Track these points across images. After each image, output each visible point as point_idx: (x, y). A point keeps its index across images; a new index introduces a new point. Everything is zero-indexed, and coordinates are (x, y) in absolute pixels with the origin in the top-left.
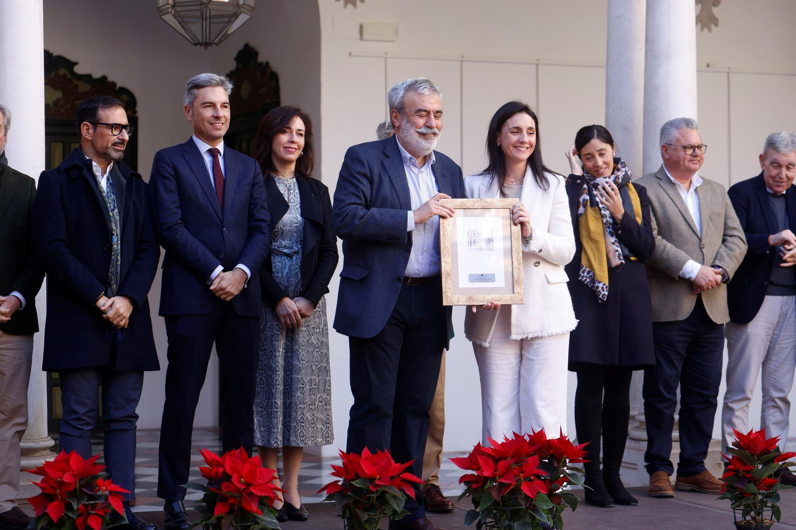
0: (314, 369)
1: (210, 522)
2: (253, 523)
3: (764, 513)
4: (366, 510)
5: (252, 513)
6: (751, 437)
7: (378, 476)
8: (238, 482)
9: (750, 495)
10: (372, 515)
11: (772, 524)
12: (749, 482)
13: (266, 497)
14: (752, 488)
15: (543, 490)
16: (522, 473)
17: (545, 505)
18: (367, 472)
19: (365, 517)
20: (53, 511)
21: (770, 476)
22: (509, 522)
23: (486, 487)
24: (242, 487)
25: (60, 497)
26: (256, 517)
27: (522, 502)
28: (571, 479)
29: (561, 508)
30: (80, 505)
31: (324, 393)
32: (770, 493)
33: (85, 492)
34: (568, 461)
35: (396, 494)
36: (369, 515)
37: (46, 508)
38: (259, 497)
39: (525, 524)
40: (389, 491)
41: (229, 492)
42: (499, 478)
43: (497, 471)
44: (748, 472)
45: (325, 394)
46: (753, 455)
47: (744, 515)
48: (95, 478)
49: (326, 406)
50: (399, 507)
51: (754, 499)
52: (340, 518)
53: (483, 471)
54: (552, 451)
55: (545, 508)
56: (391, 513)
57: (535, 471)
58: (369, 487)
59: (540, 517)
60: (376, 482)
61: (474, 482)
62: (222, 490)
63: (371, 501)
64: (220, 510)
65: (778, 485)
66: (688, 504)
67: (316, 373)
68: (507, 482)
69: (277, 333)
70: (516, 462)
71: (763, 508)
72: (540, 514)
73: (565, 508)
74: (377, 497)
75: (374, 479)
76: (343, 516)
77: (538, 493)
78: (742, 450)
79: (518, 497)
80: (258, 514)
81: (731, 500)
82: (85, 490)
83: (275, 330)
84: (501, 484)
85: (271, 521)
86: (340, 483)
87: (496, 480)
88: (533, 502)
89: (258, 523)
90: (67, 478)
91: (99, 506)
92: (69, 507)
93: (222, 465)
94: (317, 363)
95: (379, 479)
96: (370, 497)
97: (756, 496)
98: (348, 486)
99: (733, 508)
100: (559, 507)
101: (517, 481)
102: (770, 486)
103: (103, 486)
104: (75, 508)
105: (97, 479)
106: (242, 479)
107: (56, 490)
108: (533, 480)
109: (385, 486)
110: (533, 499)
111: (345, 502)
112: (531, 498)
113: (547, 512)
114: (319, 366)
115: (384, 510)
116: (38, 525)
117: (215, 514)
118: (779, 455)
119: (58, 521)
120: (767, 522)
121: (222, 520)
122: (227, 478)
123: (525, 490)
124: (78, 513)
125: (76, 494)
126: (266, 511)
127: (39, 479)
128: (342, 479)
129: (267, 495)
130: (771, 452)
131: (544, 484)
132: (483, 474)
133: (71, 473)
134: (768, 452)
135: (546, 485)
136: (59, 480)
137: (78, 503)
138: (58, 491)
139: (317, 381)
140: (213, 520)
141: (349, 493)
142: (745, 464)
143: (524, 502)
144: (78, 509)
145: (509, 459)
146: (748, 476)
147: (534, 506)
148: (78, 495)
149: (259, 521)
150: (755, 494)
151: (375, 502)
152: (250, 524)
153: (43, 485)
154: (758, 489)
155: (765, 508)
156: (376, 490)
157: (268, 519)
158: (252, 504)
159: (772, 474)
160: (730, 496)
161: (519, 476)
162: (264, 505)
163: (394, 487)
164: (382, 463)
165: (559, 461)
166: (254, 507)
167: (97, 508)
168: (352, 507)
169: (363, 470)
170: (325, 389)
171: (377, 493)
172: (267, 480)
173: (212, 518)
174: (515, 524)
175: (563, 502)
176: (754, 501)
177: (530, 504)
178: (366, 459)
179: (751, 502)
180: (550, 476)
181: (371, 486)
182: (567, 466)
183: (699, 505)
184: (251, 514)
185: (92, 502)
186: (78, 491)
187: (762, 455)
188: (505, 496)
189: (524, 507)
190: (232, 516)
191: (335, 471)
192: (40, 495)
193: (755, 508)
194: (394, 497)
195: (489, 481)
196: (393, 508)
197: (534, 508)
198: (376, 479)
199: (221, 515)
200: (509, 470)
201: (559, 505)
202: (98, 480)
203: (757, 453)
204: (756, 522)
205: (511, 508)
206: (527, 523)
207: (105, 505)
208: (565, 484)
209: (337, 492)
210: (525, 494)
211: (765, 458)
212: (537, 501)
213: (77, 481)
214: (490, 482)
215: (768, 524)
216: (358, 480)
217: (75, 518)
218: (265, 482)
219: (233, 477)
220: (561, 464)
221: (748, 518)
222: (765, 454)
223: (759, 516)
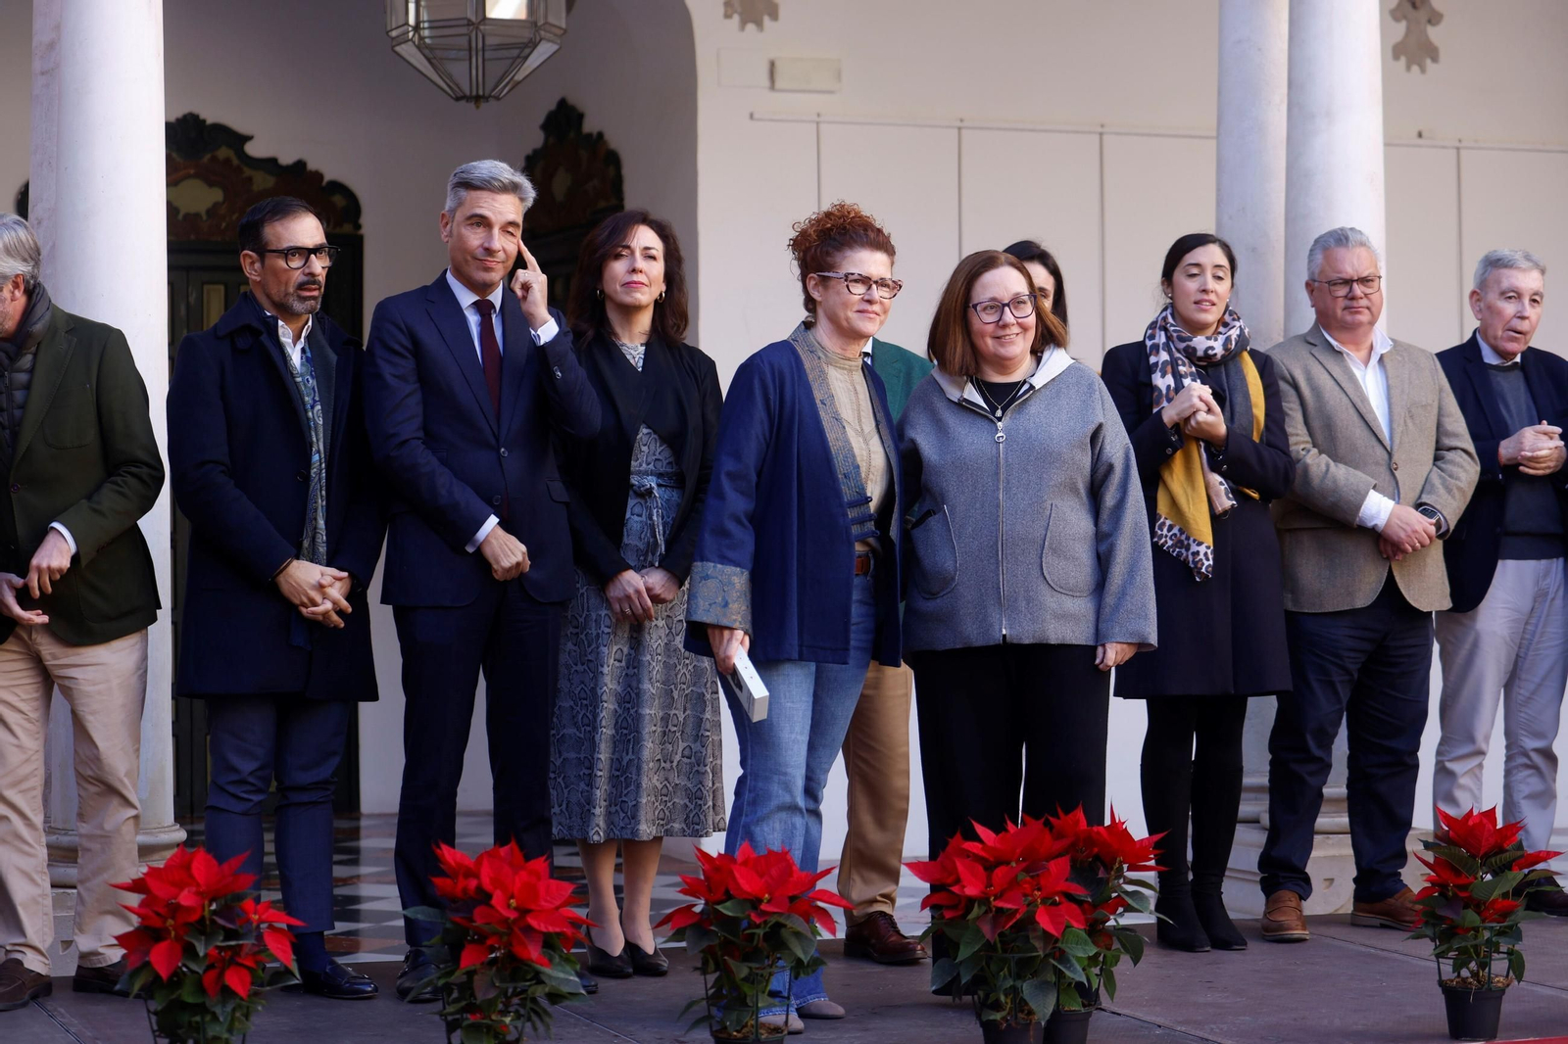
0: (676, 697)
1: (452, 979)
2: (534, 982)
3: (1492, 962)
4: (746, 958)
5: (530, 963)
6: (1470, 823)
7: (767, 896)
8: (504, 906)
9: (1468, 930)
10: (758, 968)
11: (1508, 985)
12: (1466, 907)
13: (558, 934)
14: (1471, 917)
15: (1077, 921)
16: (1039, 890)
17: (1080, 949)
18: (746, 887)
19: (742, 971)
20: (161, 957)
21: (1505, 895)
22: (1014, 981)
23: (970, 917)
24: (512, 916)
25: (173, 933)
26: (537, 973)
27: (1038, 944)
28: (1130, 901)
29: (1113, 956)
30: (211, 948)
31: (695, 741)
32: (1506, 927)
33: (220, 925)
34: (1125, 866)
35: (799, 929)
36: (750, 968)
37: (147, 953)
38: (544, 934)
39: (1043, 987)
40: (788, 923)
41: (487, 924)
42: (994, 900)
43: (991, 886)
44: (1464, 887)
45: (698, 744)
46: (1473, 856)
47: (1457, 968)
48: (240, 898)
49: (699, 766)
50: (805, 952)
51: (1476, 938)
52: (698, 972)
53: (964, 887)
54: (1096, 850)
55: (1081, 954)
56: (793, 964)
57: (1063, 886)
58: (750, 915)
59: (1072, 971)
60: (763, 907)
61: (949, 908)
62: (475, 922)
63: (755, 943)
64: (469, 959)
65: (1521, 912)
66: (1363, 949)
67: (680, 704)
68: (1009, 906)
69: (607, 630)
70: (1027, 870)
71: (1491, 956)
72: (1072, 965)
73: (1122, 956)
74: (765, 934)
75: (760, 901)
76: (704, 970)
77: (1067, 927)
78: (1452, 847)
79: (1031, 935)
80: (542, 965)
81: (1433, 940)
82: (221, 921)
83: (602, 626)
84: (1000, 910)
85: (567, 979)
86: (698, 909)
87: (990, 902)
88: (1059, 945)
89: (543, 982)
90: (186, 898)
91: (246, 950)
92: (190, 951)
93: (477, 876)
94: (684, 686)
95: (769, 901)
96: (754, 934)
97: (1478, 931)
98: (710, 915)
99: (1438, 956)
100: (1109, 953)
101: (1028, 905)
102: (1504, 915)
103: (255, 914)
104: (201, 954)
105: (243, 899)
106: (512, 901)
107: (165, 919)
108: (1059, 903)
109: (780, 914)
110: (1057, 940)
111: (705, 944)
112: (1053, 936)
113: (1086, 963)
114: (686, 692)
115: (780, 959)
116: (133, 985)
117: (462, 964)
118: (1522, 856)
119: (170, 978)
120: (1498, 982)
121: (476, 977)
122: (483, 897)
123: (1044, 922)
124: (207, 963)
125: (203, 928)
126: (557, 959)
127: (134, 899)
128: (703, 902)
129: (558, 930)
130: (1507, 851)
131: (1079, 911)
132: (964, 892)
133: (194, 889)
134: (1502, 850)
135: (1084, 912)
136: (173, 901)
137: (206, 945)
138: (170, 922)
139: (681, 719)
140: (458, 976)
141: (712, 928)
142: (1458, 873)
143: (1042, 945)
144: (206, 955)
145: (1014, 864)
146: (1463, 895)
147: (1062, 952)
148: (208, 930)
149: (544, 978)
150: (1476, 930)
151: (762, 944)
152: (528, 983)
153: (143, 911)
154: (1483, 921)
155: (1495, 955)
156: (762, 920)
157: (562, 975)
158: (531, 948)
159: (1508, 892)
160: (1429, 932)
161: (1032, 895)
162: (554, 950)
163: (797, 916)
164: (774, 872)
165: (1108, 868)
166: (534, 952)
167: (243, 954)
168: (719, 953)
169: (737, 884)
170: (697, 735)
171: (765, 928)
172: (558, 903)
173: (457, 973)
174: (1025, 985)
175: (1116, 945)
176: (1474, 943)
177: (1054, 948)
178: (745, 863)
179: (1469, 944)
180: (1091, 896)
181: (752, 914)
182: (1125, 877)
183: (1383, 950)
184: (530, 966)
185: (233, 943)
186: (208, 922)
187: (1490, 857)
188: (1007, 932)
189: (1041, 953)
190: (494, 969)
191: (687, 887)
192: (137, 931)
193: (1478, 955)
194: (798, 935)
195: (976, 905)
196: (795, 955)
197: (1062, 957)
198: (762, 901)
199: (473, 968)
200: (1014, 883)
201: (1109, 949)
202: (245, 902)
203: (1481, 853)
204: (1479, 982)
205: (1017, 956)
206: (1047, 983)
207: (256, 949)
208: (1121, 910)
209: (690, 925)
210: (1044, 931)
211: (1496, 862)
212: (1067, 943)
213: (206, 903)
214: (979, 906)
215: (1500, 985)
216: (728, 904)
217: (201, 972)
218: (553, 906)
219: (494, 897)
220: (1113, 873)
221: (1465, 973)
222: (1496, 854)
223: (1483, 970)
